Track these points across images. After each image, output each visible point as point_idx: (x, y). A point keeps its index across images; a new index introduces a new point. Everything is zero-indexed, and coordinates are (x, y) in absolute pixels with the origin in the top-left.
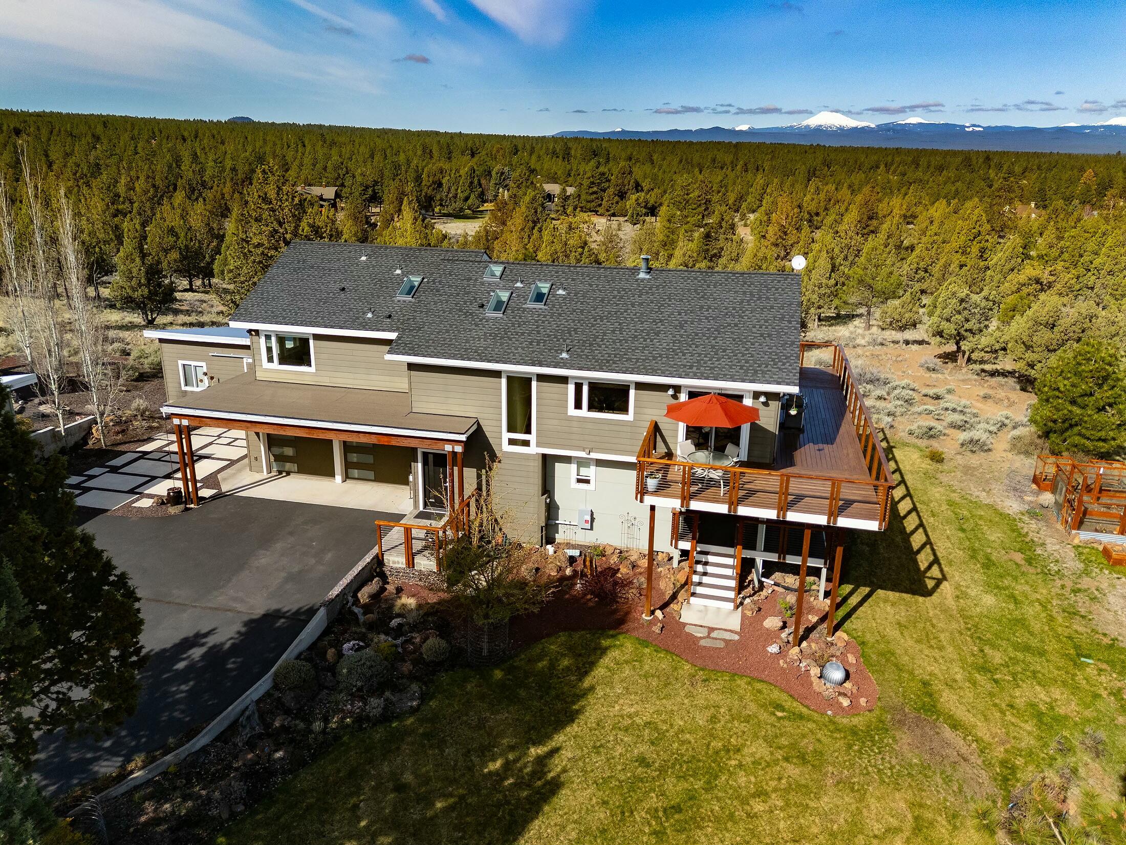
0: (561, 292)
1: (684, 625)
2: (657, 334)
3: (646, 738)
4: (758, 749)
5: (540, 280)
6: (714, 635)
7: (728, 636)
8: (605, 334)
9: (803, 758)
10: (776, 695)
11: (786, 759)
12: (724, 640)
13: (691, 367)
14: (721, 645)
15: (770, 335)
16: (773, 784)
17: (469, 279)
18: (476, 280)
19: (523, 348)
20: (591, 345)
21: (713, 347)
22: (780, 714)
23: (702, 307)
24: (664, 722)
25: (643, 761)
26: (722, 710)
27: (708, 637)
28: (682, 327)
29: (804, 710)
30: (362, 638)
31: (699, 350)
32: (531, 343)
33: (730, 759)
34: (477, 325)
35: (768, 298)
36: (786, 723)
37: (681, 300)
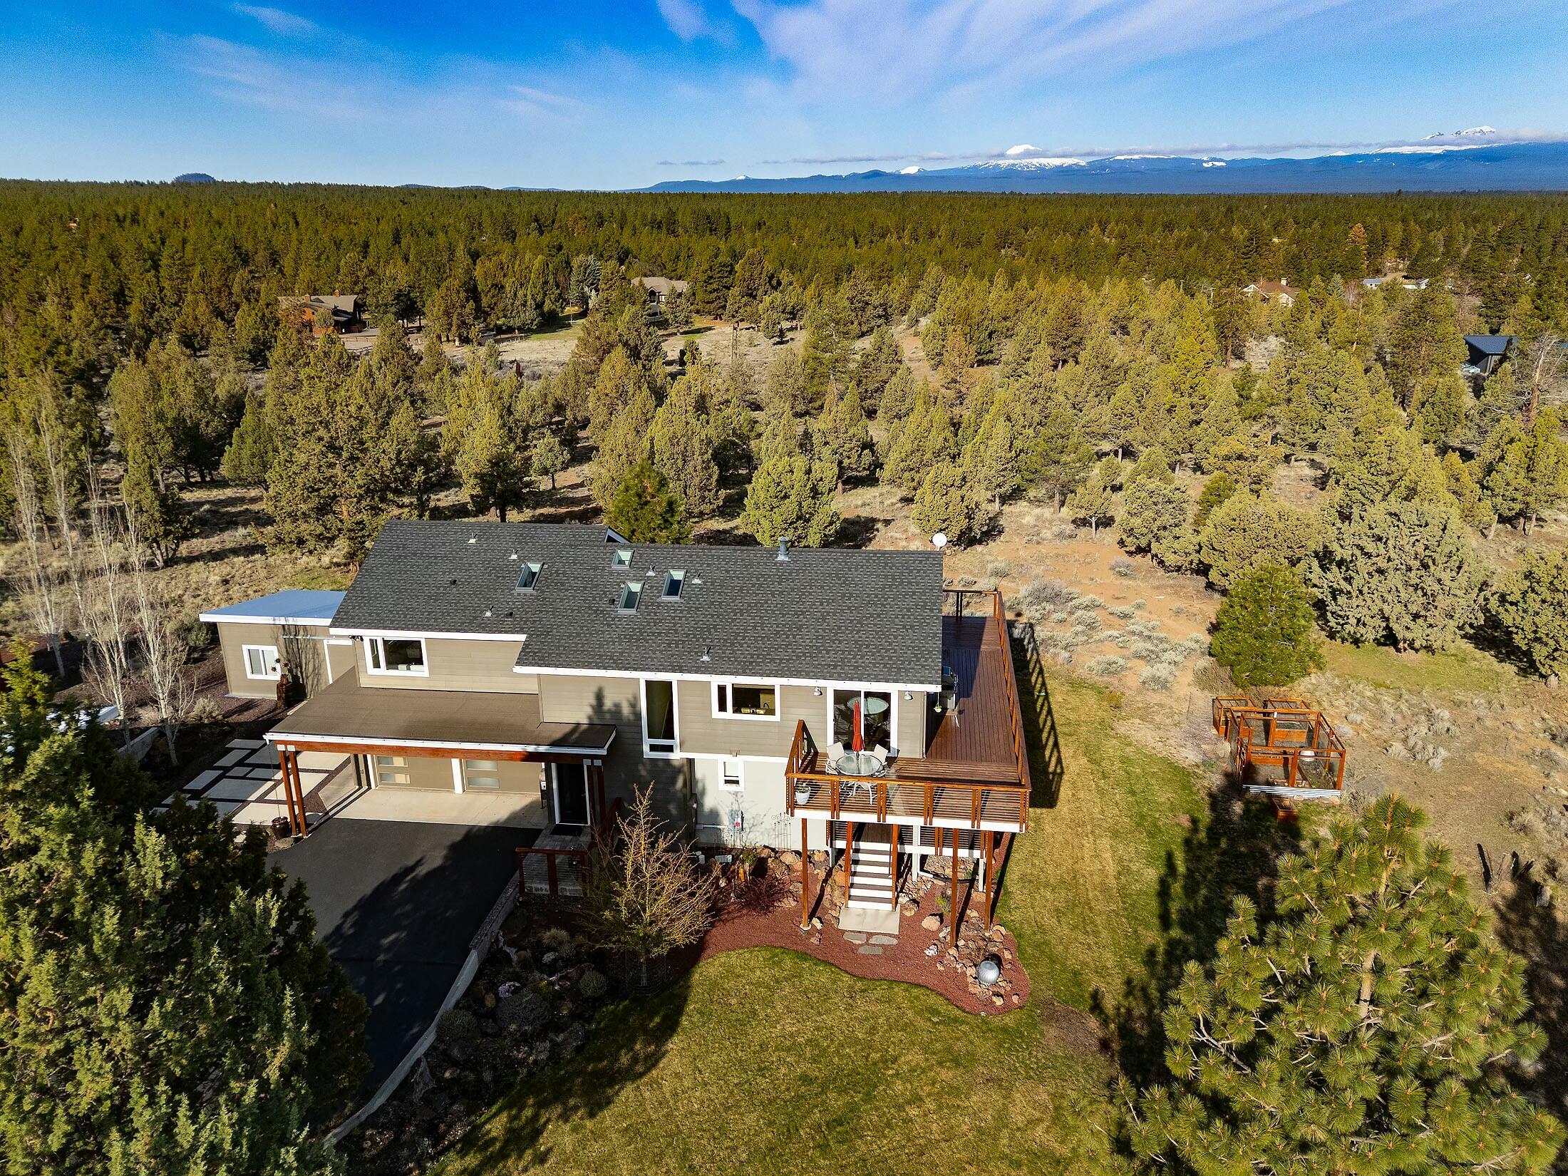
0: (696, 581)
1: (843, 932)
2: (799, 629)
3: (808, 1055)
4: (915, 1057)
5: (673, 568)
6: (873, 941)
7: (886, 941)
8: (746, 631)
9: (957, 1063)
10: (933, 1000)
11: (940, 1064)
12: (882, 946)
13: (835, 667)
14: (879, 951)
15: (912, 627)
16: (927, 1089)
17: (596, 569)
18: (603, 569)
19: (661, 651)
20: (732, 644)
21: (856, 642)
22: (935, 1020)
23: (844, 595)
24: (825, 1038)
25: (806, 1079)
26: (880, 1021)
27: (867, 943)
28: (824, 620)
29: (959, 1012)
30: (516, 977)
31: (842, 646)
32: (669, 645)
33: (888, 1068)
34: (609, 625)
35: (910, 583)
36: (941, 1027)
37: (822, 587)
